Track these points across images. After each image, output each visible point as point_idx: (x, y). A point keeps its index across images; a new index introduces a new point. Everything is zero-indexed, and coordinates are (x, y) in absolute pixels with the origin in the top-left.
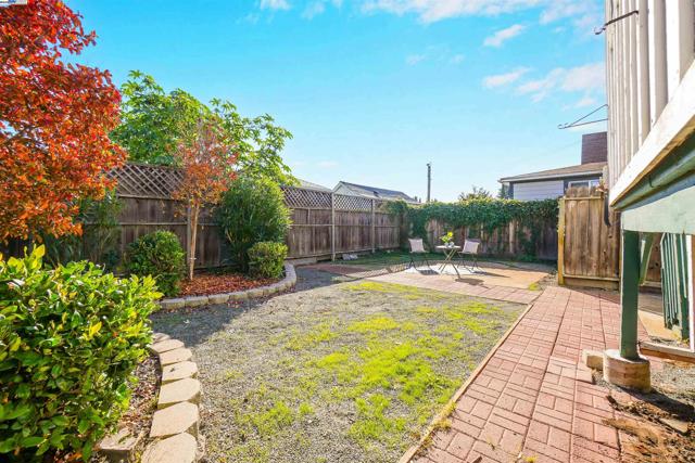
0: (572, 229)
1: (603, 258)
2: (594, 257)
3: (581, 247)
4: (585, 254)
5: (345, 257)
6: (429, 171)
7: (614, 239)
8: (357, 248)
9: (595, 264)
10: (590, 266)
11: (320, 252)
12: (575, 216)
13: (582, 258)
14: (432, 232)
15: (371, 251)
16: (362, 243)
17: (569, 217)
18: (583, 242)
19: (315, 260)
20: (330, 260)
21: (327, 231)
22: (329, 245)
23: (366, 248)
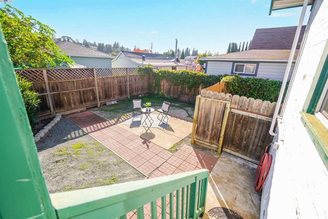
0: (201, 114)
1: (213, 134)
2: (209, 133)
3: (204, 126)
4: (206, 129)
5: (108, 103)
6: (177, 43)
7: (220, 125)
8: (117, 97)
9: (209, 136)
10: (207, 137)
11: (89, 104)
12: (203, 108)
13: (204, 131)
14: (164, 86)
15: (127, 97)
16: (121, 94)
17: (200, 108)
18: (206, 123)
19: (85, 109)
20: (97, 107)
21: (93, 91)
22: (95, 99)
23: (124, 97)
